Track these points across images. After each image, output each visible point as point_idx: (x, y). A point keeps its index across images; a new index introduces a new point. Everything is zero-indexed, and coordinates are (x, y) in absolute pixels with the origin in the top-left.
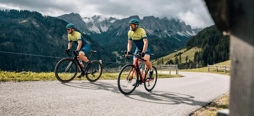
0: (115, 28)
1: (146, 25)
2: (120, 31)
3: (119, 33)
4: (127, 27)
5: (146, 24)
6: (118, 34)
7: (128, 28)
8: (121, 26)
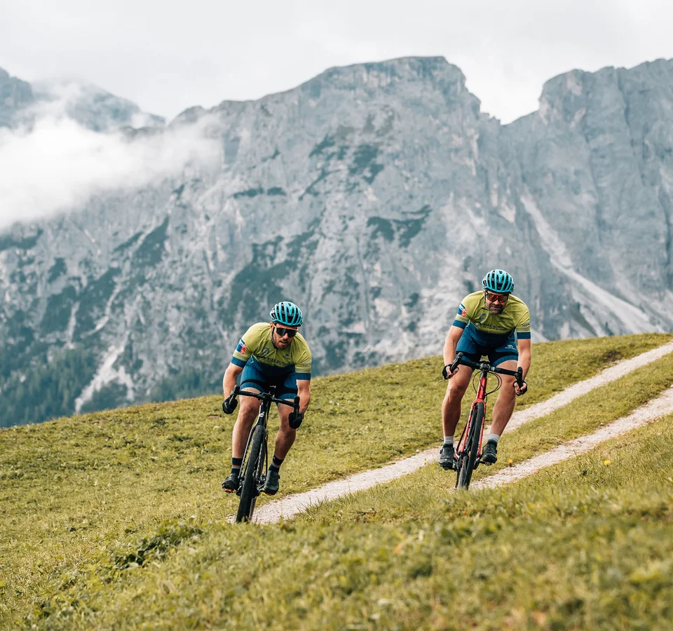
0: (59, 267)
1: (584, 221)
2: (139, 327)
3: (130, 361)
4: (257, 251)
5: (586, 198)
6: (105, 375)
7: (281, 271)
8: (159, 235)
